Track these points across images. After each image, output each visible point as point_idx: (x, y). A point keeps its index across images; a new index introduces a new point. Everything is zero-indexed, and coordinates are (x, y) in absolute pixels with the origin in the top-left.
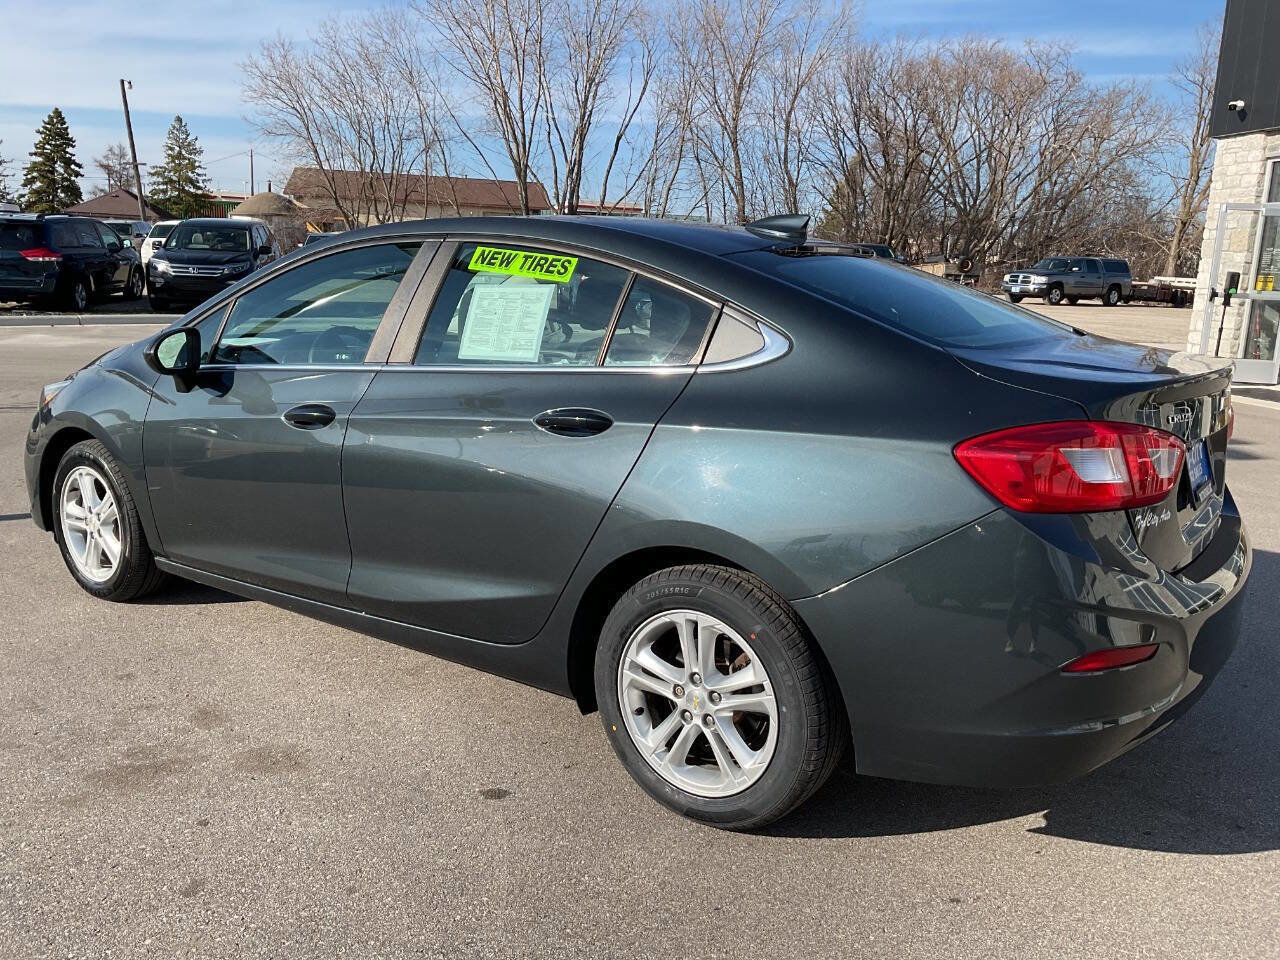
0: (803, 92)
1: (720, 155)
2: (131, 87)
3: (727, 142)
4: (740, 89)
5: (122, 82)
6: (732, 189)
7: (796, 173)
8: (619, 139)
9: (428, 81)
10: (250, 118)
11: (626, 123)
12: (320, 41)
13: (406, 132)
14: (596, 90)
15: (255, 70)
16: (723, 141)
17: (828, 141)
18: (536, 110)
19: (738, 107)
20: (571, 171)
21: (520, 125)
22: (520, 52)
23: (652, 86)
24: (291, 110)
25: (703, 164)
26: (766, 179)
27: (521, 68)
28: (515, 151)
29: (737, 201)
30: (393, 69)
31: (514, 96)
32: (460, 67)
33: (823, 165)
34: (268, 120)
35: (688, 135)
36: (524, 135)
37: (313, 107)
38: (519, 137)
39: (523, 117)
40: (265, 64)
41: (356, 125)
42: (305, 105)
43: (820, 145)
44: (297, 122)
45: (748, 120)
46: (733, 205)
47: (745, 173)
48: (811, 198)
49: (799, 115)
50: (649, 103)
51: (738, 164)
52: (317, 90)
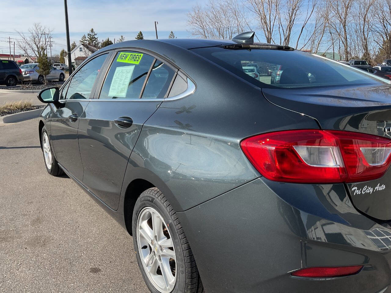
0: (371, 8)
1: (339, 31)
2: (158, 23)
3: (342, 26)
4: (347, 8)
5: (155, 22)
6: (343, 42)
7: (367, 36)
8: (303, 28)
9: (241, 14)
10: (188, 30)
11: (305, 23)
12: (208, 5)
13: (234, 31)
14: (296, 13)
15: (190, 16)
16: (340, 27)
17: (380, 24)
18: (275, 20)
19: (346, 14)
20: (286, 39)
21: (269, 26)
22: (270, 2)
23: (315, 10)
24: (200, 27)
25: (332, 34)
26: (355, 38)
27: (270, 7)
28: (267, 34)
29: (345, 46)
30: (231, 12)
31: (268, 17)
32: (251, 9)
33: (378, 32)
34: (193, 31)
35: (327, 25)
36: (270, 29)
37: (206, 25)
38: (269, 30)
39: (270, 23)
40: (193, 14)
41: (219, 30)
42: (204, 25)
43: (377, 25)
44: (202, 31)
45: (350, 18)
46: (343, 48)
47: (348, 36)
48: (372, 44)
49: (369, 15)
50: (314, 15)
51: (345, 33)
52: (208, 20)
